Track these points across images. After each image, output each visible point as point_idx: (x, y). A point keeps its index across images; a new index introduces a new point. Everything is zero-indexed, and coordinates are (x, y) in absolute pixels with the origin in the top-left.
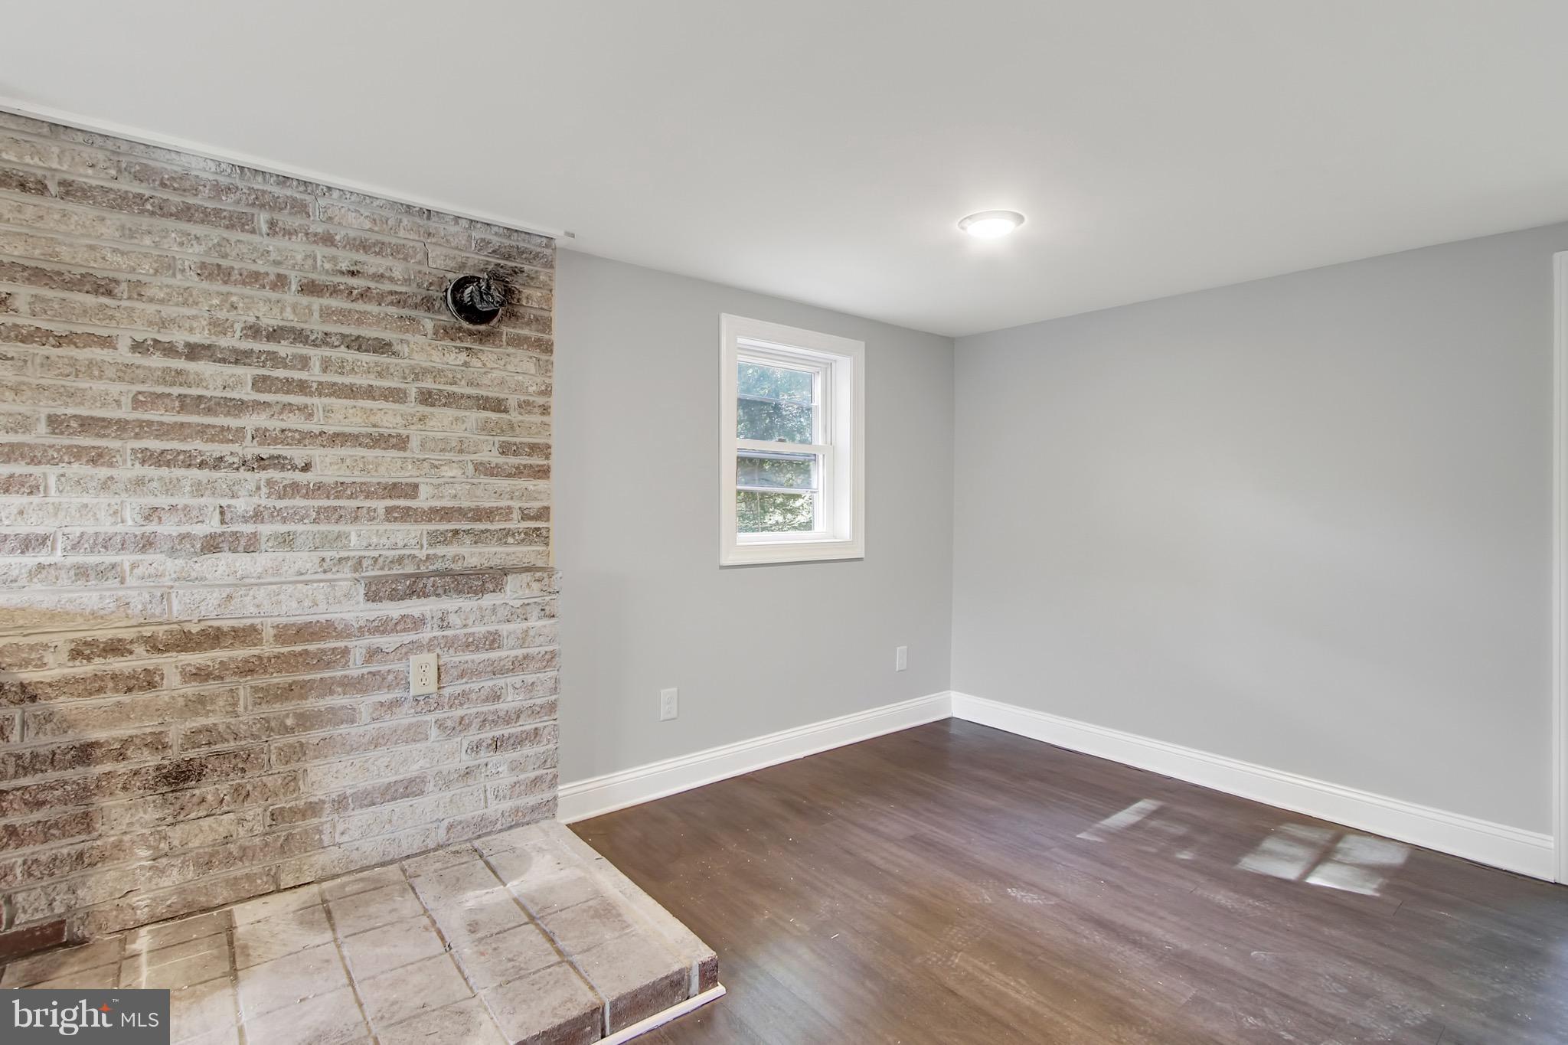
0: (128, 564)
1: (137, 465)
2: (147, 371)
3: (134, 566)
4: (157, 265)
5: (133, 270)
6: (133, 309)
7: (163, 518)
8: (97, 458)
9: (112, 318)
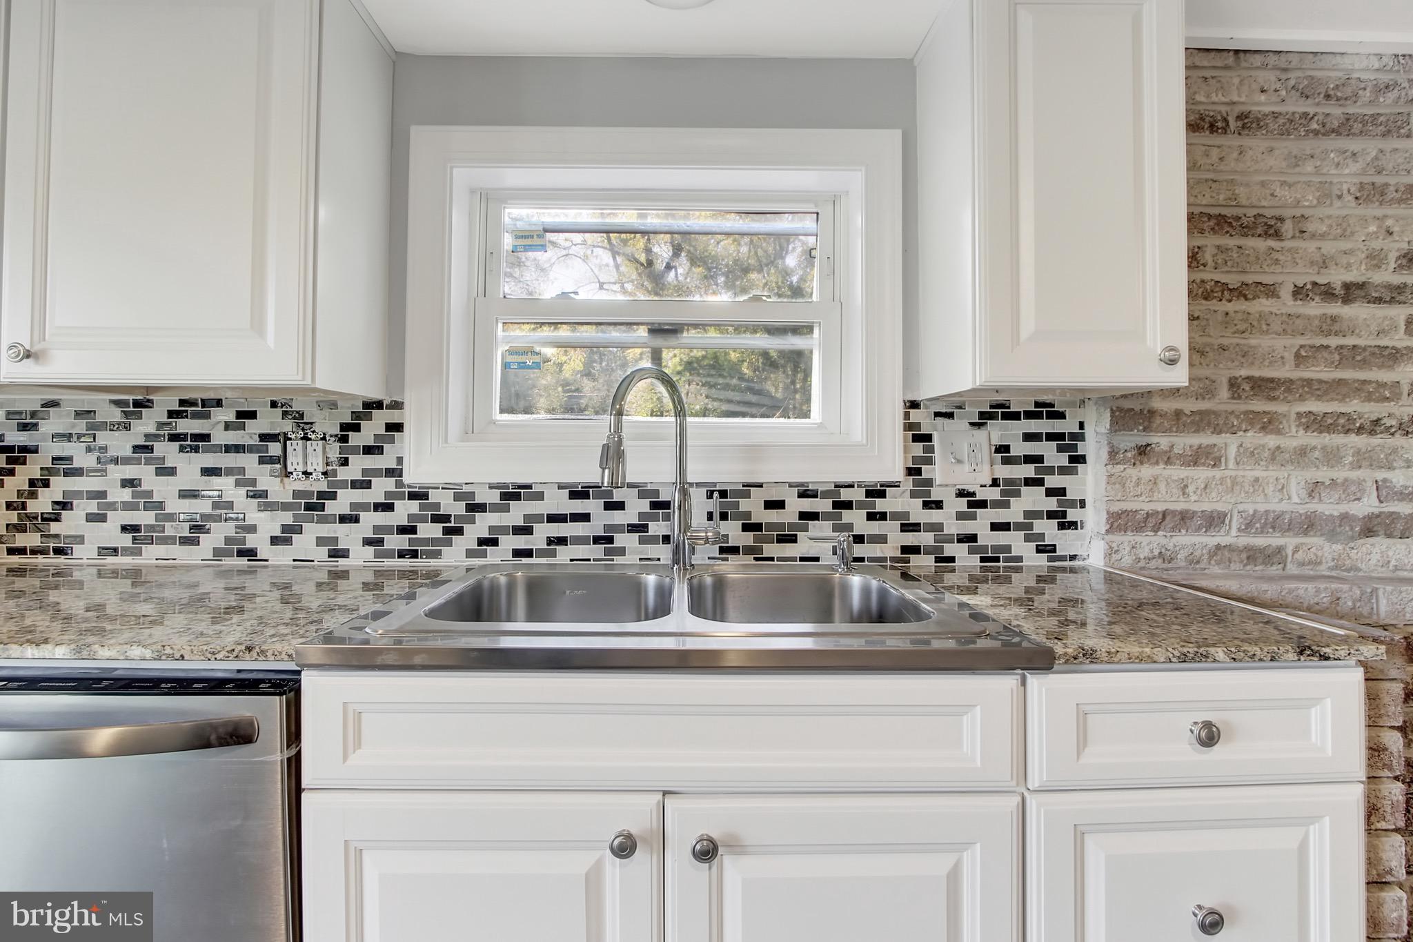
0: (1291, 548)
1: (1302, 432)
2: (1307, 321)
3: (1296, 550)
4: (1319, 194)
5: (1297, 203)
6: (1296, 250)
7: (1323, 495)
8: (1268, 424)
9: (1277, 261)
